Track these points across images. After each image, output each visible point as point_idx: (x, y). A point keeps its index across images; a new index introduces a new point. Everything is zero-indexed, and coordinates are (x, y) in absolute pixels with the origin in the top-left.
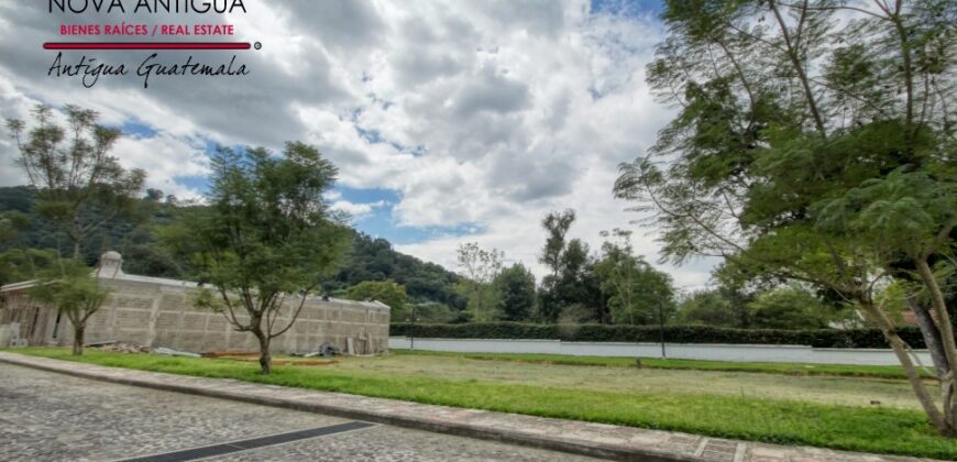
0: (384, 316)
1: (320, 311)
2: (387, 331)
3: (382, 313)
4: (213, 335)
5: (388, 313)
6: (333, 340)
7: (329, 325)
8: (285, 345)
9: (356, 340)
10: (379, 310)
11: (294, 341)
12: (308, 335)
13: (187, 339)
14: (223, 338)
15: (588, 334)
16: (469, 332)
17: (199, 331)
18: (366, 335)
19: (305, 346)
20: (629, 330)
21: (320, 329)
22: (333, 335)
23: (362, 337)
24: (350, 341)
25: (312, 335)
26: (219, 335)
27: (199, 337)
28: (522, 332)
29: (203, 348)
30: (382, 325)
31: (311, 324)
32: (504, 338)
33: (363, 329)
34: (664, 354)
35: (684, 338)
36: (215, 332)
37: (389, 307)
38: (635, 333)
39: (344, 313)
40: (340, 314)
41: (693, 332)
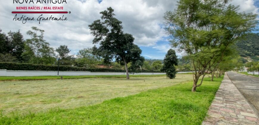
20: (45, 67)
34: (58, 74)
35: (64, 69)
41: (67, 68)
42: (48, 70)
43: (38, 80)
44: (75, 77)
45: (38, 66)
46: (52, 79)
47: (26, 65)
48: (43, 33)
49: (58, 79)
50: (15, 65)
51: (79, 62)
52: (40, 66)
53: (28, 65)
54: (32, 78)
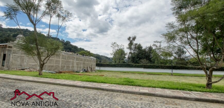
0: (95, 61)
1: (82, 59)
2: (95, 65)
3: (94, 60)
4: (56, 66)
5: (96, 60)
6: (85, 67)
7: (84, 63)
8: (74, 69)
9: (90, 67)
10: (94, 59)
11: (76, 68)
12: (79, 66)
13: (49, 67)
14: (59, 67)
15: (151, 67)
16: (117, 66)
17: (53, 64)
18: (91, 66)
19: (79, 69)
20: (162, 66)
21: (82, 64)
22: (85, 66)
23: (91, 67)
24: (88, 67)
25: (80, 66)
26: (58, 66)
27: (52, 66)
28: (133, 66)
29: (54, 70)
30: (94, 63)
31: (80, 63)
32: (127, 67)
33: (91, 64)
34: (172, 72)
35: (177, 68)
36: (57, 65)
37: (96, 59)
38: (164, 67)
39: (87, 60)
40: (86, 60)
41: (180, 67)
42: (165, 69)
43: (156, 75)
44: (185, 75)
45: (158, 66)
46: (165, 75)
47: (152, 65)
48: (161, 43)
49: (169, 75)
50: (147, 65)
51: (194, 61)
52: (160, 65)
53: (153, 65)
54: (153, 73)
